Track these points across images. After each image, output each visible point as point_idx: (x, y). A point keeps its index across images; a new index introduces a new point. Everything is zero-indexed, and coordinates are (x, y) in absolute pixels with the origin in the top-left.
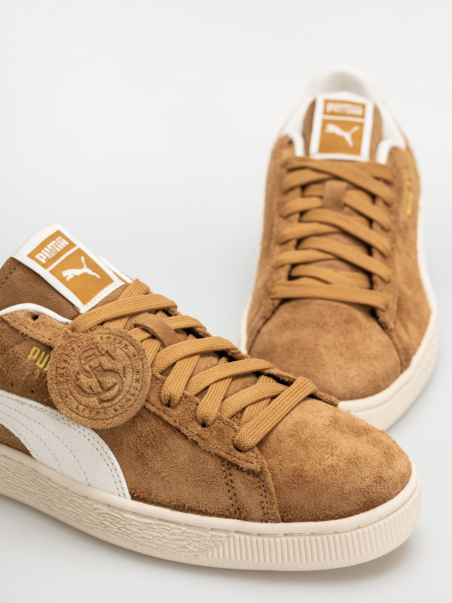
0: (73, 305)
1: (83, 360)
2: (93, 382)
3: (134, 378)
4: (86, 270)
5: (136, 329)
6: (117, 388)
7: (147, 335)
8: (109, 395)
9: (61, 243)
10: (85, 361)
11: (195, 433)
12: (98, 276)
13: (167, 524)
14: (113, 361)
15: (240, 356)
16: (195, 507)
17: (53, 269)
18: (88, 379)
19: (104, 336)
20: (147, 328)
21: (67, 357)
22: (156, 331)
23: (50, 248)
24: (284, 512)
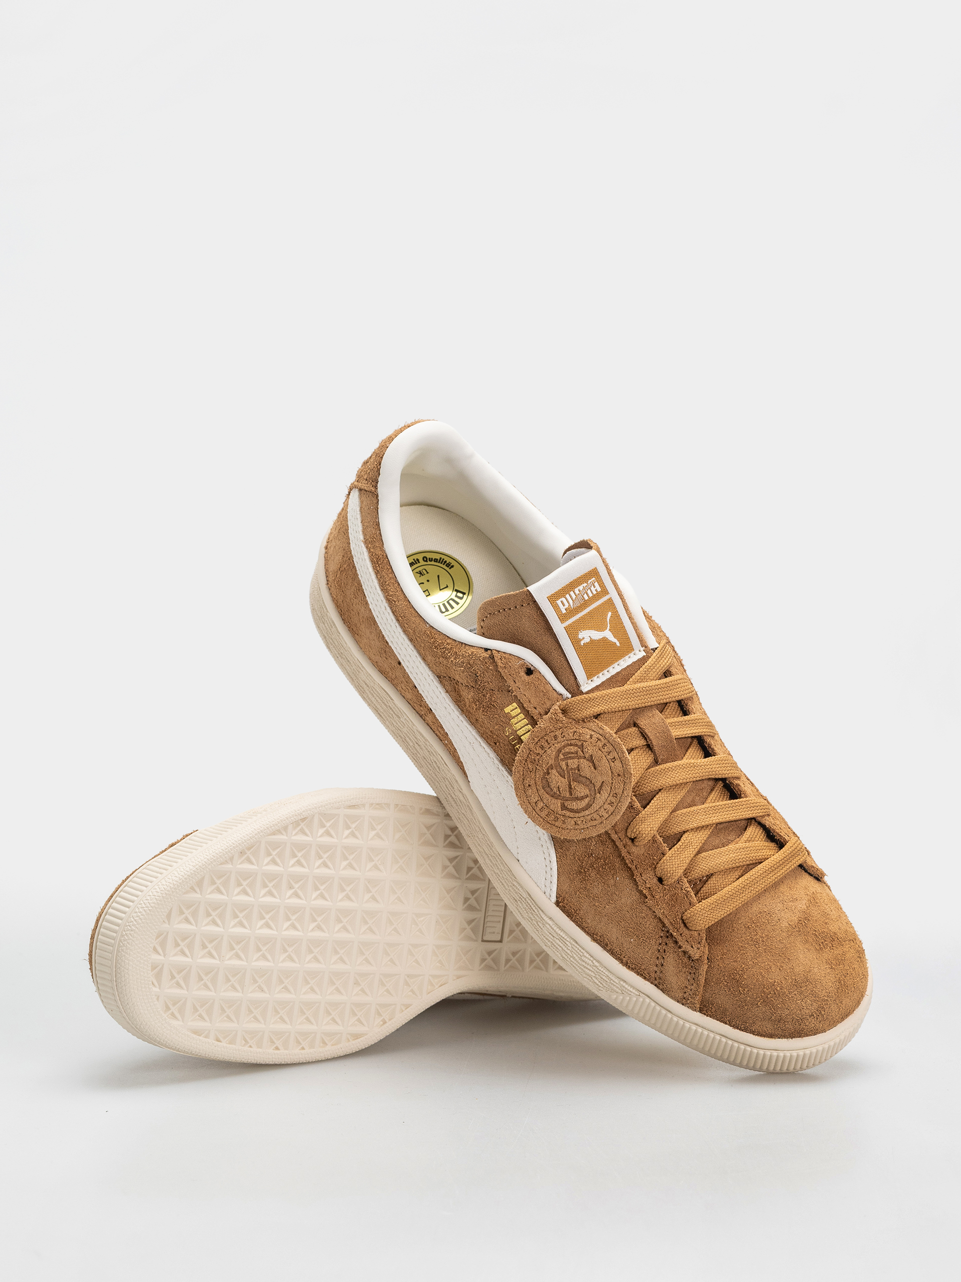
0: (576, 678)
1: (562, 754)
2: (563, 783)
3: (609, 799)
4: (608, 634)
5: (635, 728)
6: (587, 800)
7: (643, 742)
8: (575, 805)
9: (592, 588)
10: (564, 756)
11: (648, 886)
12: (618, 644)
13: (582, 950)
14: (594, 770)
15: (738, 789)
16: (616, 952)
17: (570, 625)
18: (560, 777)
19: (595, 736)
20: (647, 735)
21: (546, 744)
22: (654, 743)
23: (577, 592)
24: (705, 1006)
